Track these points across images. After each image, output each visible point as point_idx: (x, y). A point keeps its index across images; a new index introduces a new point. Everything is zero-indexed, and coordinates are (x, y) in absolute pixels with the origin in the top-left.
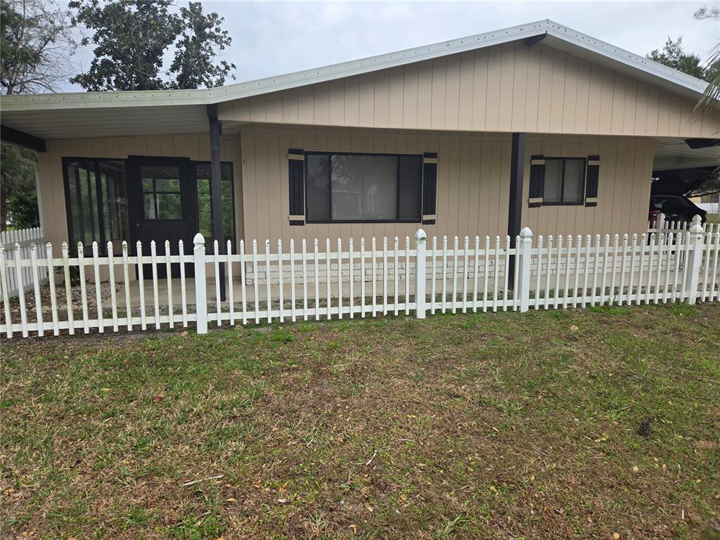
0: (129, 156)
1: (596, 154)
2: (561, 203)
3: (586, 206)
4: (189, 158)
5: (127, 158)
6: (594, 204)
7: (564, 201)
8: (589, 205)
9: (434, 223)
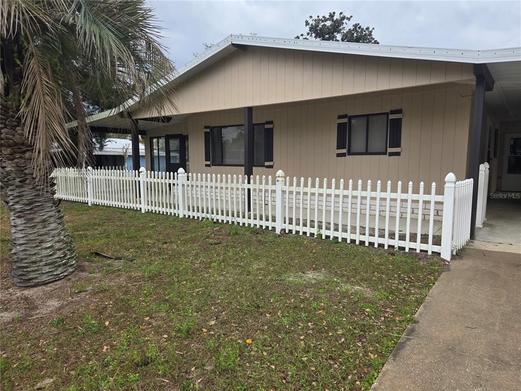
0: (166, 135)
1: (398, 108)
2: (367, 153)
3: (389, 155)
6: (398, 154)
7: (369, 151)
8: (391, 154)
9: (273, 168)
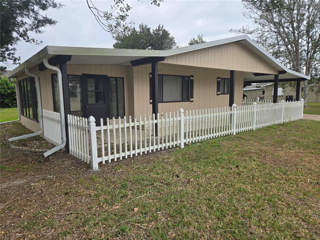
0: (82, 74)
4: (107, 76)
5: (81, 75)
9: (193, 102)
